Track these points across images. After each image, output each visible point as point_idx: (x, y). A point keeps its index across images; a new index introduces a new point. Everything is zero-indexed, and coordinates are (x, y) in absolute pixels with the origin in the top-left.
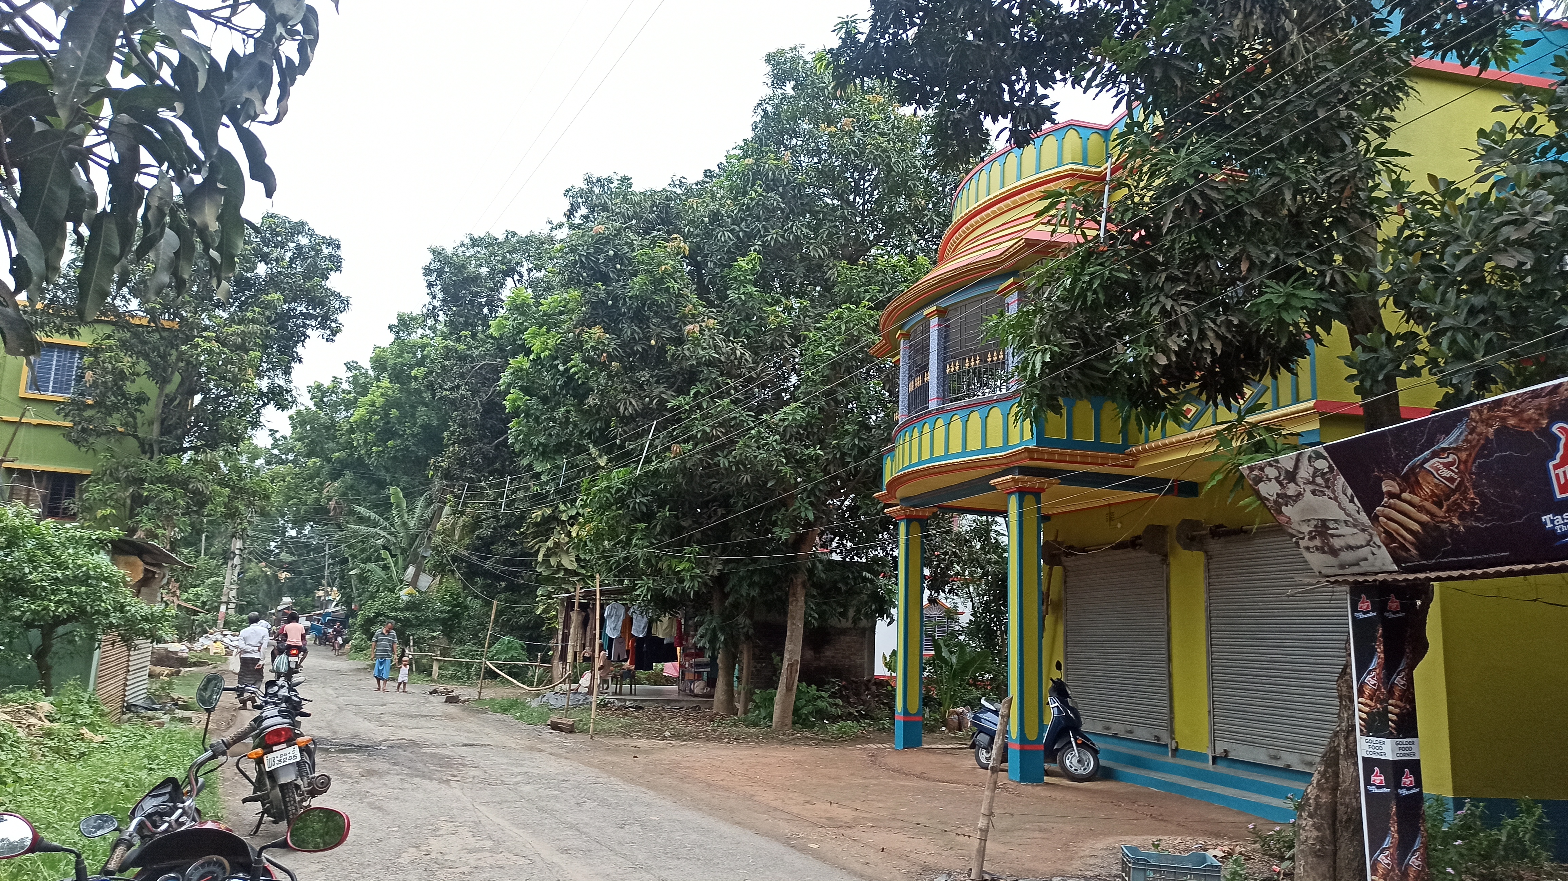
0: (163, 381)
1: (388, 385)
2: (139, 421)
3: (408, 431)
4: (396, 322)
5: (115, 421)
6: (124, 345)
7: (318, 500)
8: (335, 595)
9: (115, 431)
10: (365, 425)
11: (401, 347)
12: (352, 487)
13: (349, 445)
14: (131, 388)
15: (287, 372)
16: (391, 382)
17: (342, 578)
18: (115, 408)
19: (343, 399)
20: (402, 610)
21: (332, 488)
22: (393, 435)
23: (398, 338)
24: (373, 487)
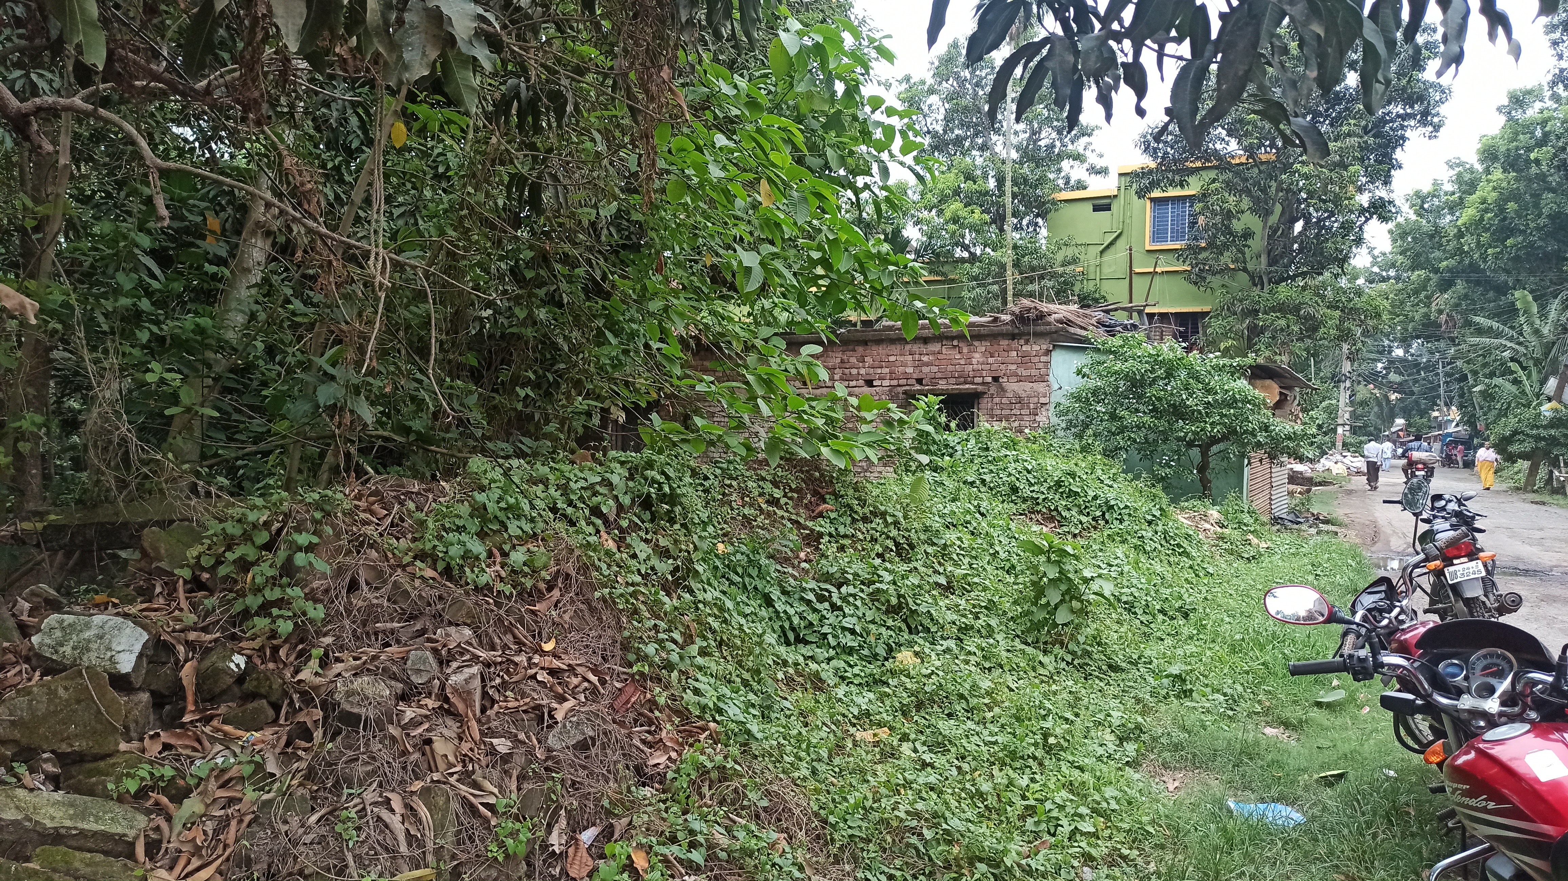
0: (1266, 213)
1: (1501, 176)
2: (1248, 256)
3: (1532, 225)
4: (1506, 102)
5: (1226, 258)
6: (1229, 186)
7: (1427, 316)
8: (1454, 414)
9: (1228, 268)
10: (1477, 224)
11: (1515, 128)
12: (1466, 296)
13: (1459, 251)
14: (1237, 226)
15: (1387, 182)
16: (1505, 171)
17: (1462, 396)
18: (1225, 246)
19: (1446, 202)
20: (1545, 427)
21: (1443, 300)
22: (1511, 232)
23: (1510, 119)
24: (1491, 294)
